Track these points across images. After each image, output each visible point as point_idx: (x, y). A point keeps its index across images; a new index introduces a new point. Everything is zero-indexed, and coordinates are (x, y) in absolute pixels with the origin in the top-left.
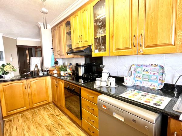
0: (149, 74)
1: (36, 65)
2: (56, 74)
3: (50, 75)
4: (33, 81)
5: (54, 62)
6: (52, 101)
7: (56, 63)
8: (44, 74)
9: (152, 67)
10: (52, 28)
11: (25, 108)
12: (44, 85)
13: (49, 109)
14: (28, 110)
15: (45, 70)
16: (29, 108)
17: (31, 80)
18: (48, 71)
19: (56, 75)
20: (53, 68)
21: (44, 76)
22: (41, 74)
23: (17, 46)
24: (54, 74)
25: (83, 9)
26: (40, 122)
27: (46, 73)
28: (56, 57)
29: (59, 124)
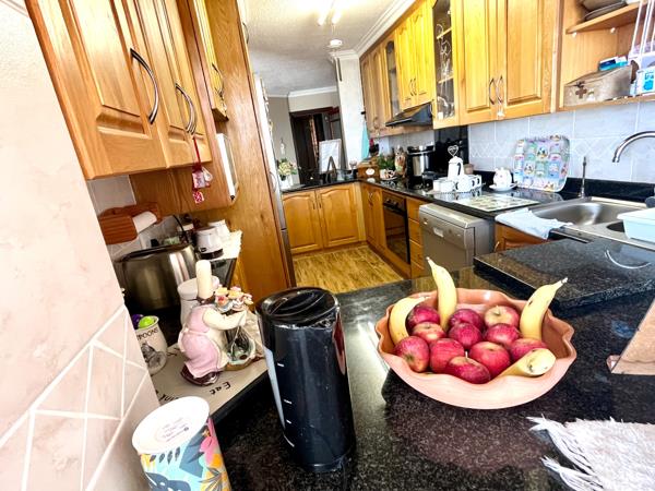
0: (546, 159)
1: (331, 159)
2: (371, 176)
3: (360, 181)
4: (326, 193)
5: (368, 146)
6: (365, 239)
7: (374, 149)
8: (346, 178)
9: (553, 142)
10: (361, 59)
11: (314, 246)
12: (347, 203)
13: (360, 253)
14: (319, 250)
15: (350, 169)
16: (321, 246)
17: (322, 190)
18: (355, 171)
19: (372, 180)
20: (366, 164)
21: (346, 182)
22: (340, 178)
23: (290, 114)
24: (368, 177)
25: (415, 14)
26: (341, 269)
27: (350, 176)
28: (372, 135)
29: (373, 275)
